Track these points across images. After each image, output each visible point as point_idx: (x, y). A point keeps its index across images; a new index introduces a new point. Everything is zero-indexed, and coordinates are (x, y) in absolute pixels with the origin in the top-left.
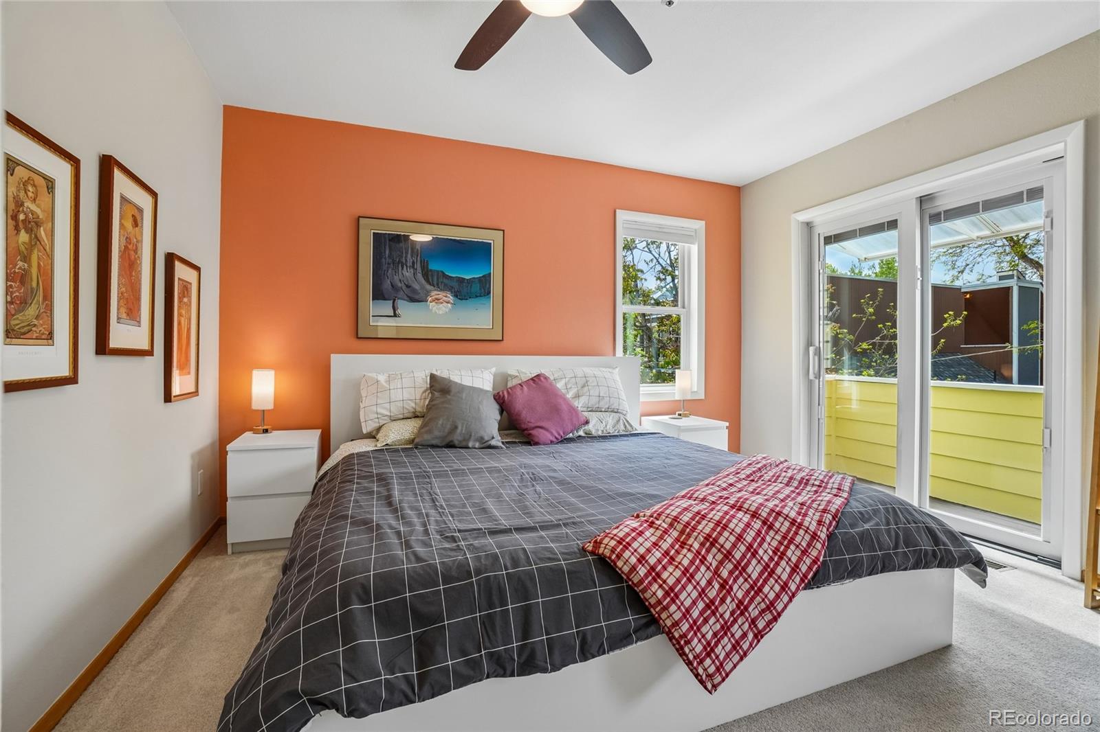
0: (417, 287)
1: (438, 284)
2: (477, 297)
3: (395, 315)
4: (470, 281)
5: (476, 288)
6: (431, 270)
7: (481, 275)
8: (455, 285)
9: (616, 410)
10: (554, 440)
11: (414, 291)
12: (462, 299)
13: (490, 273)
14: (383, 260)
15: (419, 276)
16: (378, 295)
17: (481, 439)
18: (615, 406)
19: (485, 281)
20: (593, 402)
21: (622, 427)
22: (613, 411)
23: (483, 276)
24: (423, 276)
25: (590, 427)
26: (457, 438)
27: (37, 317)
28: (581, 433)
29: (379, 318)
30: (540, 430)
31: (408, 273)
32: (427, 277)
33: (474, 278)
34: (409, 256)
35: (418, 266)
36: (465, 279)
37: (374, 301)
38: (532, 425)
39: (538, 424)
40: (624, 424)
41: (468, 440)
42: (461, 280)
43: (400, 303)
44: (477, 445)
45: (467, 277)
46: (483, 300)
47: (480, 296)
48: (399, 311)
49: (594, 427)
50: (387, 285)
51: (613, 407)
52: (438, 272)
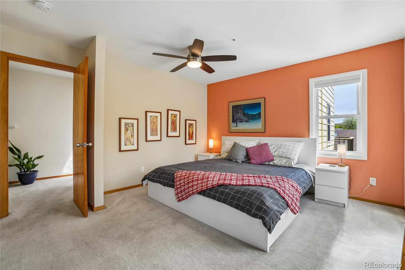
0: (242, 118)
1: (247, 117)
2: (257, 119)
3: (237, 126)
4: (255, 115)
5: (257, 116)
6: (245, 113)
7: (258, 113)
8: (251, 116)
9: (289, 158)
10: (257, 163)
11: (241, 120)
12: (253, 120)
13: (261, 112)
14: (234, 112)
15: (242, 115)
16: (233, 121)
17: (236, 159)
18: (288, 156)
19: (259, 115)
20: (280, 154)
21: (288, 164)
22: (287, 158)
23: (259, 113)
24: (243, 115)
25: (275, 162)
26: (231, 158)
27: (155, 133)
28: (271, 163)
29: (233, 127)
30: (253, 160)
31: (239, 115)
32: (244, 114)
33: (256, 114)
34: (240, 110)
35: (242, 112)
36: (253, 114)
37: (233, 123)
38: (252, 158)
39: (254, 158)
40: (289, 163)
41: (233, 159)
42: (253, 115)
43: (238, 123)
44: (235, 161)
45: (254, 114)
46: (259, 120)
47: (258, 119)
48: (238, 125)
49: (277, 161)
50: (235, 119)
51: (287, 156)
52: (247, 113)
